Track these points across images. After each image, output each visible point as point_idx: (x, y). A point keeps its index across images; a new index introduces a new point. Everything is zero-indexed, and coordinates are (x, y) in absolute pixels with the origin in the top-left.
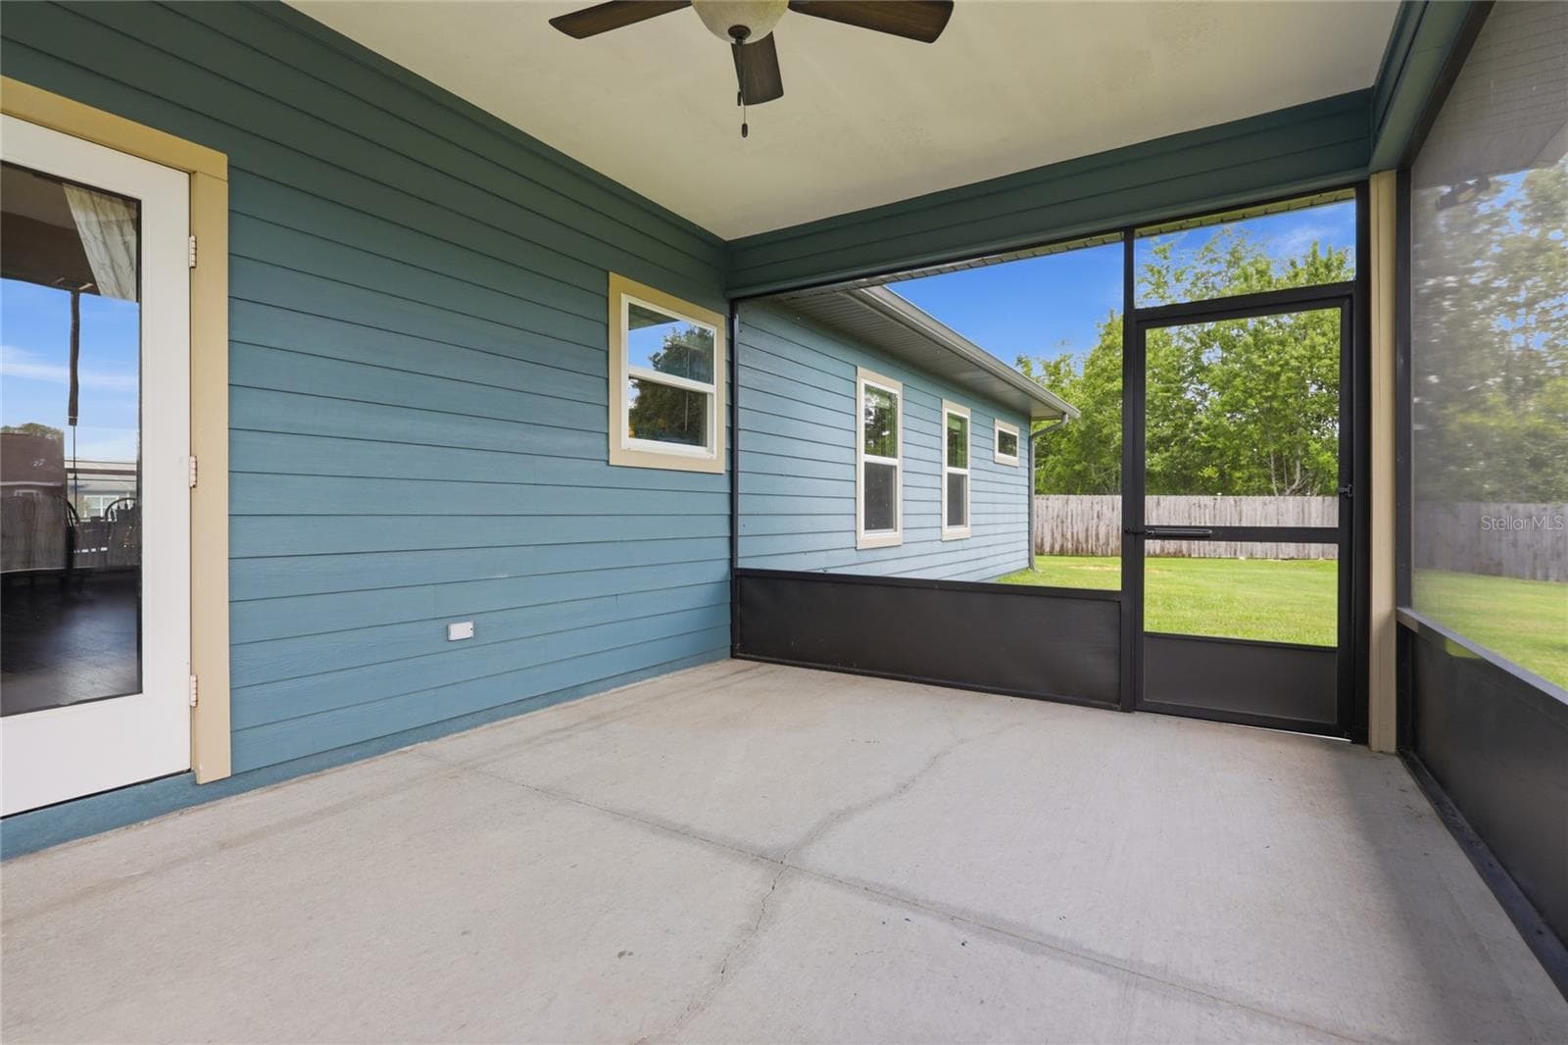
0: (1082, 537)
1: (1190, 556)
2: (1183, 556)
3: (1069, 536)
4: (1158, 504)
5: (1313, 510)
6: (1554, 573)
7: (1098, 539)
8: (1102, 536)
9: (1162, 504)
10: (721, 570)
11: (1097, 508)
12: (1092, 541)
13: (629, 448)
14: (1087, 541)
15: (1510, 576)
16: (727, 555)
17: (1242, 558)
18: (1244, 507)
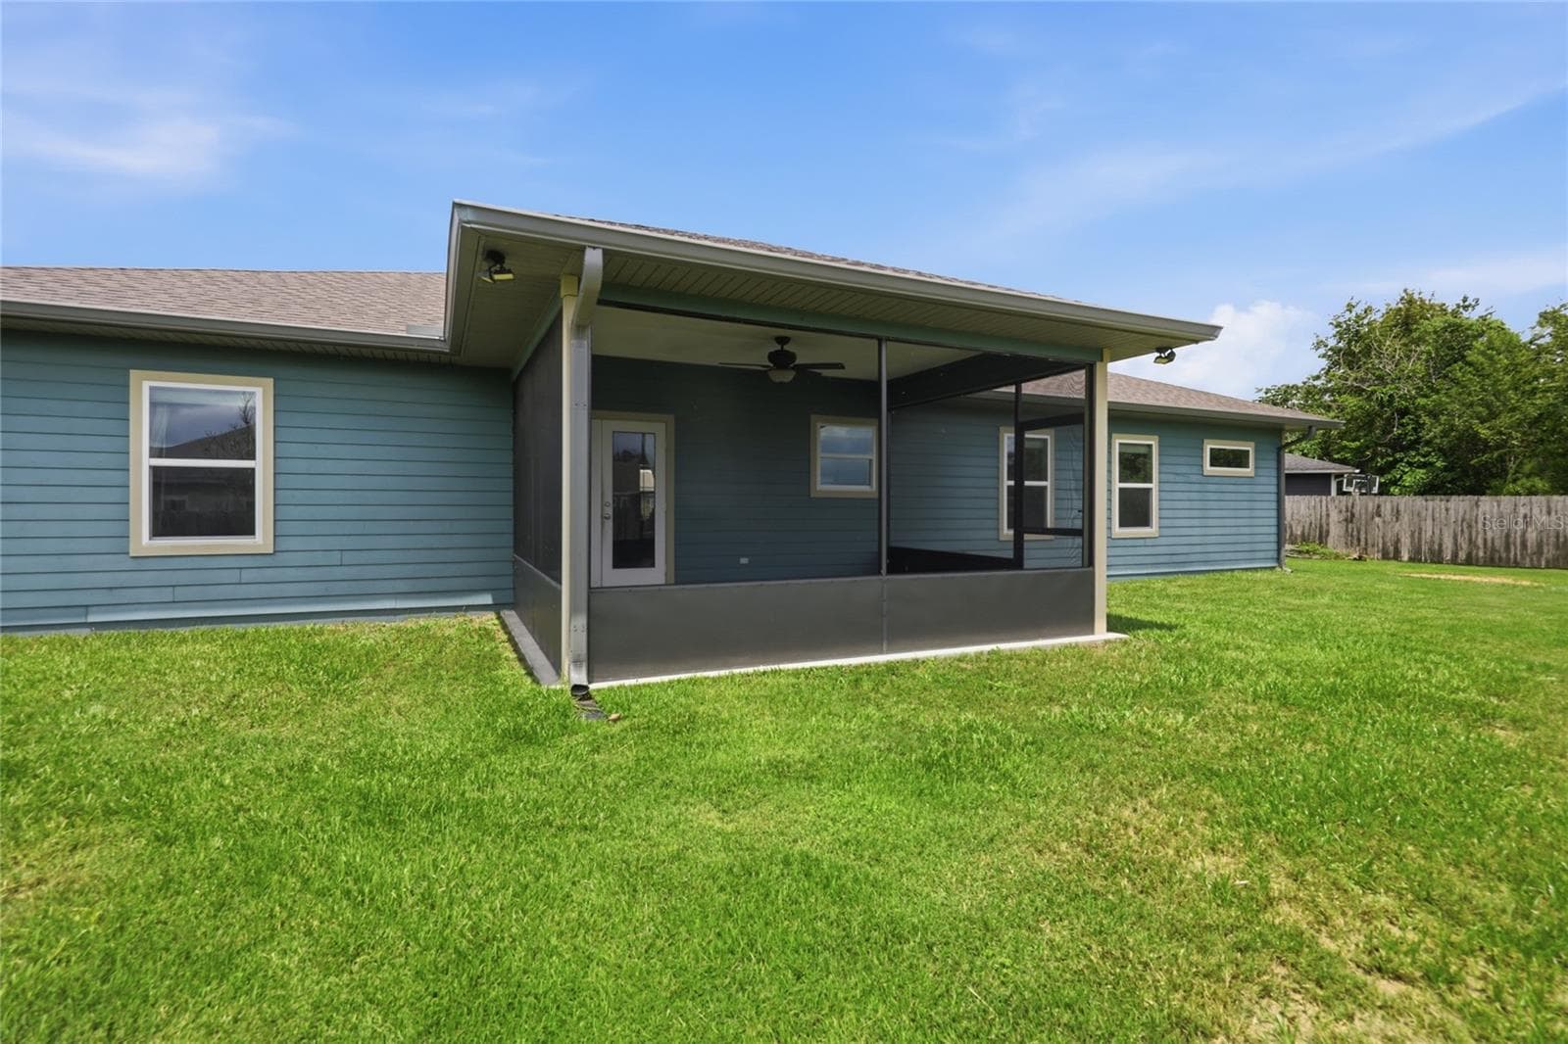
0: (1500, 545)
3: (1480, 542)
8: (1531, 544)
11: (1522, 511)
13: (823, 488)
14: (1507, 549)
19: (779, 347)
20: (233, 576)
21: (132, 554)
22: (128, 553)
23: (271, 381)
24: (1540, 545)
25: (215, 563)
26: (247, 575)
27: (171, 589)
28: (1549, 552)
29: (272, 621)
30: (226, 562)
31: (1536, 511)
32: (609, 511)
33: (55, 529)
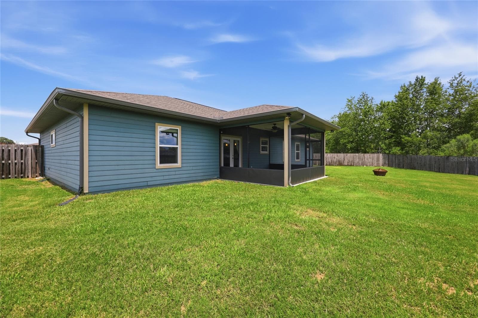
0: (331, 162)
1: (354, 166)
2: (352, 166)
3: (328, 162)
4: (347, 155)
5: (380, 156)
6: (424, 169)
7: (334, 162)
8: (335, 162)
9: (348, 155)
10: (268, 164)
11: (334, 156)
12: (333, 163)
13: (262, 152)
14: (332, 163)
15: (417, 170)
16: (269, 162)
17: (365, 166)
18: (365, 156)
19: (274, 126)
20: (174, 173)
21: (156, 168)
22: (155, 168)
23: (180, 127)
24: (336, 162)
25: (170, 170)
26: (177, 173)
27: (163, 176)
28: (337, 163)
29: (181, 184)
30: (173, 170)
31: (335, 156)
32: (233, 157)
33: (141, 162)
